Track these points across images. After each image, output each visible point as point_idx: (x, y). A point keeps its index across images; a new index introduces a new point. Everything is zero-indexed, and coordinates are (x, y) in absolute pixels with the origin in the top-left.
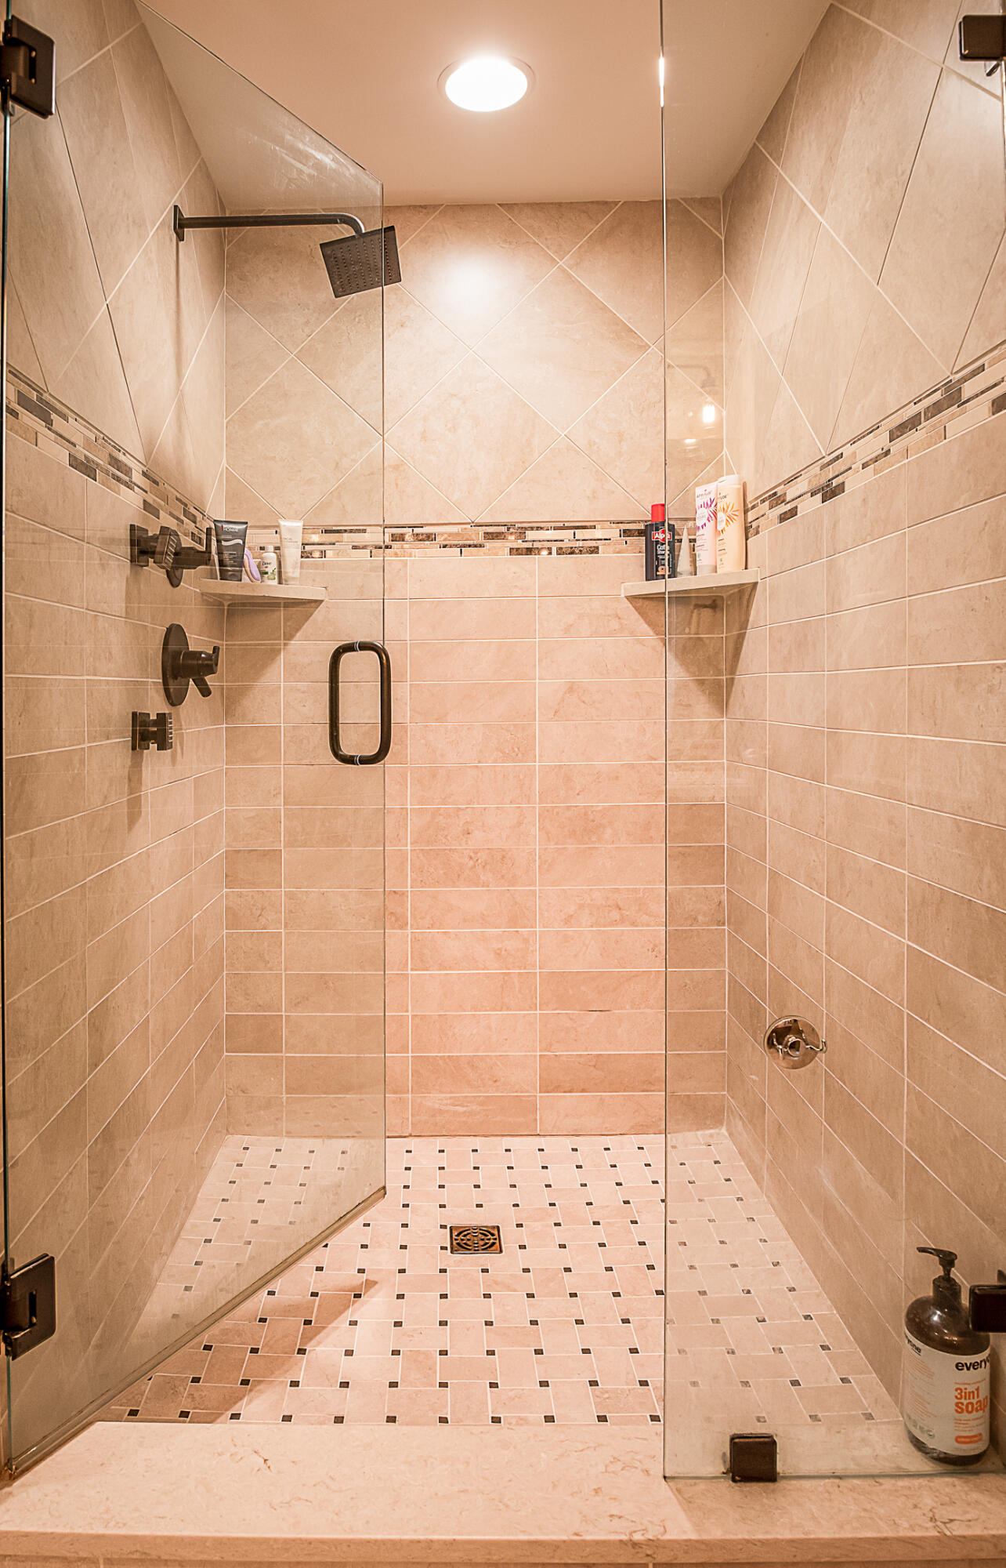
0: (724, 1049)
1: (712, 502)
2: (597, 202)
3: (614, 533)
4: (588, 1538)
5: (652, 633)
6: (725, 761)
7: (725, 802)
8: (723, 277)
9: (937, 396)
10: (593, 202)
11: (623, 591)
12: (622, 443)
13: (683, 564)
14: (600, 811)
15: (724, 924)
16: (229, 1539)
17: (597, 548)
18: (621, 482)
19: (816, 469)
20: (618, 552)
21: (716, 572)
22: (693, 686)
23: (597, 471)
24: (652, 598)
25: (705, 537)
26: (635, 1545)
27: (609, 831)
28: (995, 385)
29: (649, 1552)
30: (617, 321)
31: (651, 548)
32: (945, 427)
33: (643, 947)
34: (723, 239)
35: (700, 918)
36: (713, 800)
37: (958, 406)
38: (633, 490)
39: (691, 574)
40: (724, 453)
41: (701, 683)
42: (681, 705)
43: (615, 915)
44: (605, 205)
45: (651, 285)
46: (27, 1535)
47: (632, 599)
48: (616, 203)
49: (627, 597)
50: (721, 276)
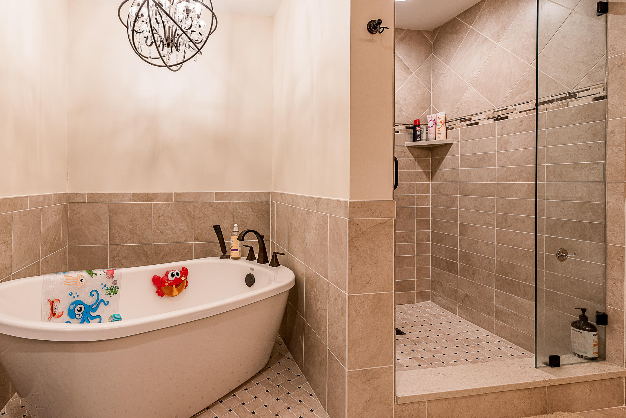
0: (430, 278)
1: (435, 120)
2: (400, 29)
3: (403, 127)
4: (537, 381)
5: (412, 157)
6: (430, 194)
7: (430, 206)
8: (432, 54)
9: (565, 95)
10: (399, 29)
11: (405, 145)
12: (406, 101)
13: (424, 137)
14: (399, 209)
15: (430, 242)
16: (459, 391)
17: (399, 131)
18: (405, 112)
19: (492, 112)
20: (404, 133)
21: (436, 140)
22: (423, 173)
23: (399, 109)
24: (413, 147)
25: (432, 130)
26: (546, 381)
27: (401, 215)
28: (596, 94)
29: (549, 383)
30: (405, 65)
31: (415, 132)
32: (568, 103)
33: (410, 249)
34: (432, 43)
35: (424, 240)
36: (427, 206)
37: (576, 98)
38: (408, 115)
39: (434, 140)
40: (431, 106)
41: (425, 172)
42: (420, 178)
43: (403, 240)
44: (403, 30)
45: (414, 55)
46: (411, 397)
47: (408, 147)
48: (405, 30)
49: (407, 146)
50: (431, 54)
